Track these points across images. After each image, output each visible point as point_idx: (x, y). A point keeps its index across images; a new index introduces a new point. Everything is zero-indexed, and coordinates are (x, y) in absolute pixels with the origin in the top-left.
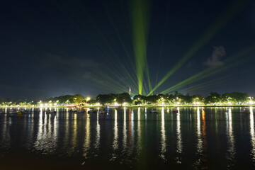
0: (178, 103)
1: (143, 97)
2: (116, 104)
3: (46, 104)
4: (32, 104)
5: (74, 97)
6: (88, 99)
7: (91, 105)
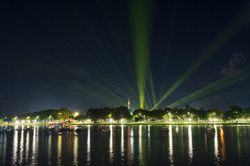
0: (190, 119)
1: (145, 112)
2: (111, 121)
3: (23, 121)
4: (5, 120)
5: (58, 111)
6: (76, 114)
7: (80, 122)
